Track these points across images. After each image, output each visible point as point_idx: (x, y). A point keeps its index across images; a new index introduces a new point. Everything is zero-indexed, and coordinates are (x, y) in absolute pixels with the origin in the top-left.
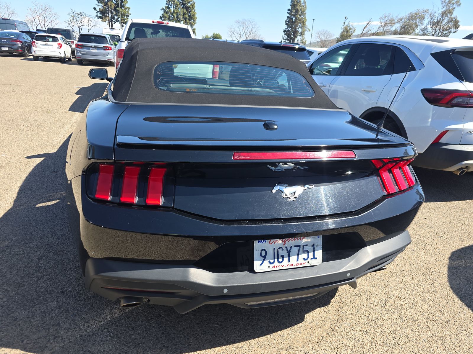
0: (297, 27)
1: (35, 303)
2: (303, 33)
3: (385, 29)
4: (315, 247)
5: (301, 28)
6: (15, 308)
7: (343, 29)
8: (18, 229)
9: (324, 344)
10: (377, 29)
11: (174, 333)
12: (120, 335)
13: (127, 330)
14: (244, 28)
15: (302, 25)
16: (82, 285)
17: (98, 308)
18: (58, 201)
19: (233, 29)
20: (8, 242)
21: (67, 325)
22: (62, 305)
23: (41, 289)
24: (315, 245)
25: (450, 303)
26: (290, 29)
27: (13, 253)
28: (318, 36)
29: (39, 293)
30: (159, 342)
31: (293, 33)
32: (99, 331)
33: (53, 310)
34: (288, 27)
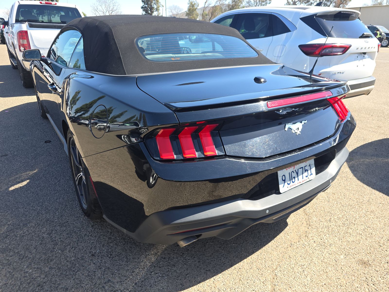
0: (152, 4)
1: (74, 271)
2: (158, 9)
3: (221, 3)
4: (311, 166)
5: (156, 4)
6: (58, 280)
7: (189, 4)
8: (7, 213)
9: (310, 236)
10: (215, 3)
11: (208, 259)
12: (167, 273)
13: (170, 268)
14: (106, 6)
15: (156, 2)
16: (105, 245)
17: (134, 259)
18: (28, 181)
19: (96, 8)
20: (6, 227)
21: (118, 279)
22: (101, 265)
23: (71, 258)
24: (311, 164)
25: (363, 189)
26: (147, 5)
27: (19, 235)
28: (170, 10)
29: (72, 262)
30: (201, 269)
31: (149, 9)
32: (148, 275)
33: (95, 271)
34: (144, 4)
